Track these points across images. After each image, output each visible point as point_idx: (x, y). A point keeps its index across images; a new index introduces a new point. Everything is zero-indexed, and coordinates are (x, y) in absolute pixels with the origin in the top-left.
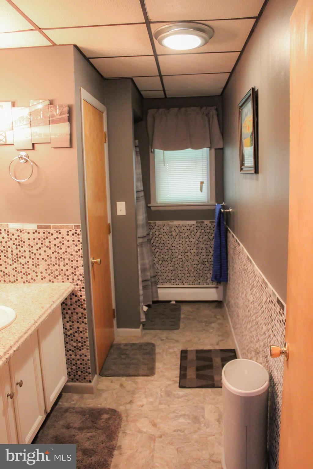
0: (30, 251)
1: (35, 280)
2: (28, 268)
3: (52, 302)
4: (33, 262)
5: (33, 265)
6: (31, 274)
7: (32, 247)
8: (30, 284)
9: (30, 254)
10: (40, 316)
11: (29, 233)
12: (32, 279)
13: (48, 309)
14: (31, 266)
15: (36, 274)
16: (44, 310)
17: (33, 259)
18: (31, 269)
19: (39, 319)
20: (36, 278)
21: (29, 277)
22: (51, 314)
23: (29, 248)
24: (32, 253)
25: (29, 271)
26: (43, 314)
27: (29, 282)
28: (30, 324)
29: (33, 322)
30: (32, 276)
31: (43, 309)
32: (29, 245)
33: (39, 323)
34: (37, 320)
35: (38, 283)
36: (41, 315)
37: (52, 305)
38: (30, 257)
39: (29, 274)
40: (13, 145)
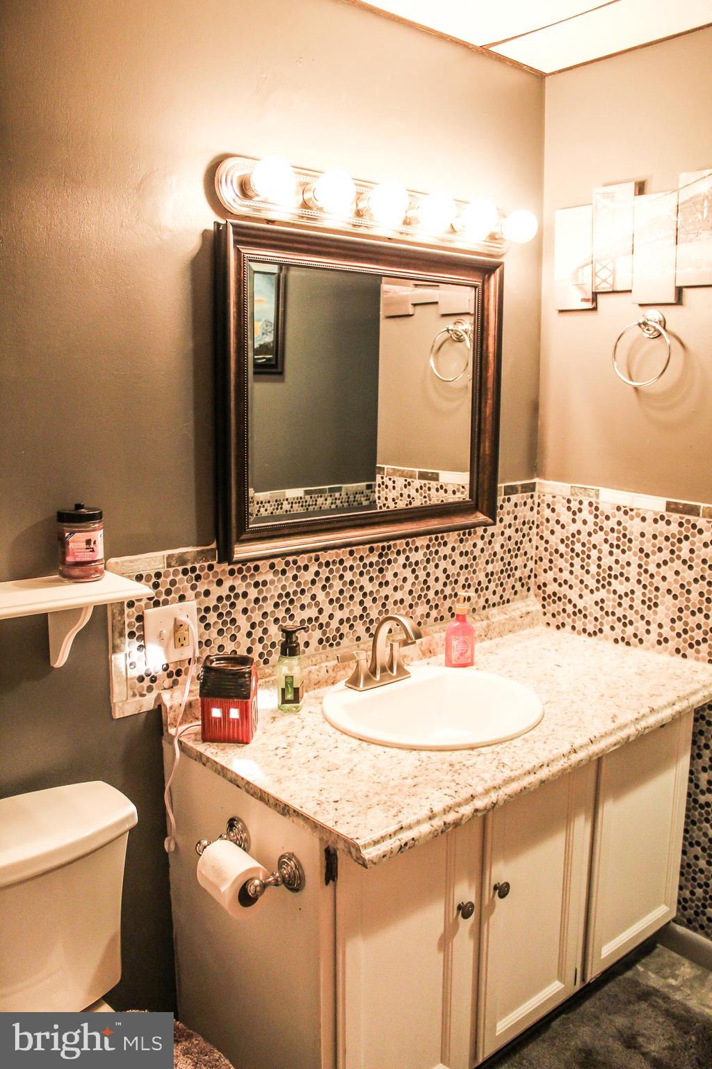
0: (640, 566)
1: (641, 641)
2: (631, 607)
3: (648, 710)
4: (644, 594)
5: (643, 602)
6: (635, 624)
7: (647, 556)
8: (628, 647)
9: (639, 574)
10: (593, 739)
11: (644, 519)
12: (635, 635)
13: (625, 726)
14: (637, 604)
15: (647, 627)
16: (612, 726)
17: (645, 587)
18: (637, 612)
19: (587, 745)
20: (645, 637)
21: (630, 630)
22: (630, 740)
23: (640, 558)
24: (646, 571)
25: (631, 615)
26: (606, 734)
27: (628, 644)
28: (555, 752)
29: (566, 748)
30: (637, 628)
31: (614, 721)
32: (641, 550)
33: (582, 755)
34: (581, 747)
35: (648, 649)
36: (598, 735)
37: (644, 716)
38: (639, 582)
39: (631, 623)
40: (630, 291)
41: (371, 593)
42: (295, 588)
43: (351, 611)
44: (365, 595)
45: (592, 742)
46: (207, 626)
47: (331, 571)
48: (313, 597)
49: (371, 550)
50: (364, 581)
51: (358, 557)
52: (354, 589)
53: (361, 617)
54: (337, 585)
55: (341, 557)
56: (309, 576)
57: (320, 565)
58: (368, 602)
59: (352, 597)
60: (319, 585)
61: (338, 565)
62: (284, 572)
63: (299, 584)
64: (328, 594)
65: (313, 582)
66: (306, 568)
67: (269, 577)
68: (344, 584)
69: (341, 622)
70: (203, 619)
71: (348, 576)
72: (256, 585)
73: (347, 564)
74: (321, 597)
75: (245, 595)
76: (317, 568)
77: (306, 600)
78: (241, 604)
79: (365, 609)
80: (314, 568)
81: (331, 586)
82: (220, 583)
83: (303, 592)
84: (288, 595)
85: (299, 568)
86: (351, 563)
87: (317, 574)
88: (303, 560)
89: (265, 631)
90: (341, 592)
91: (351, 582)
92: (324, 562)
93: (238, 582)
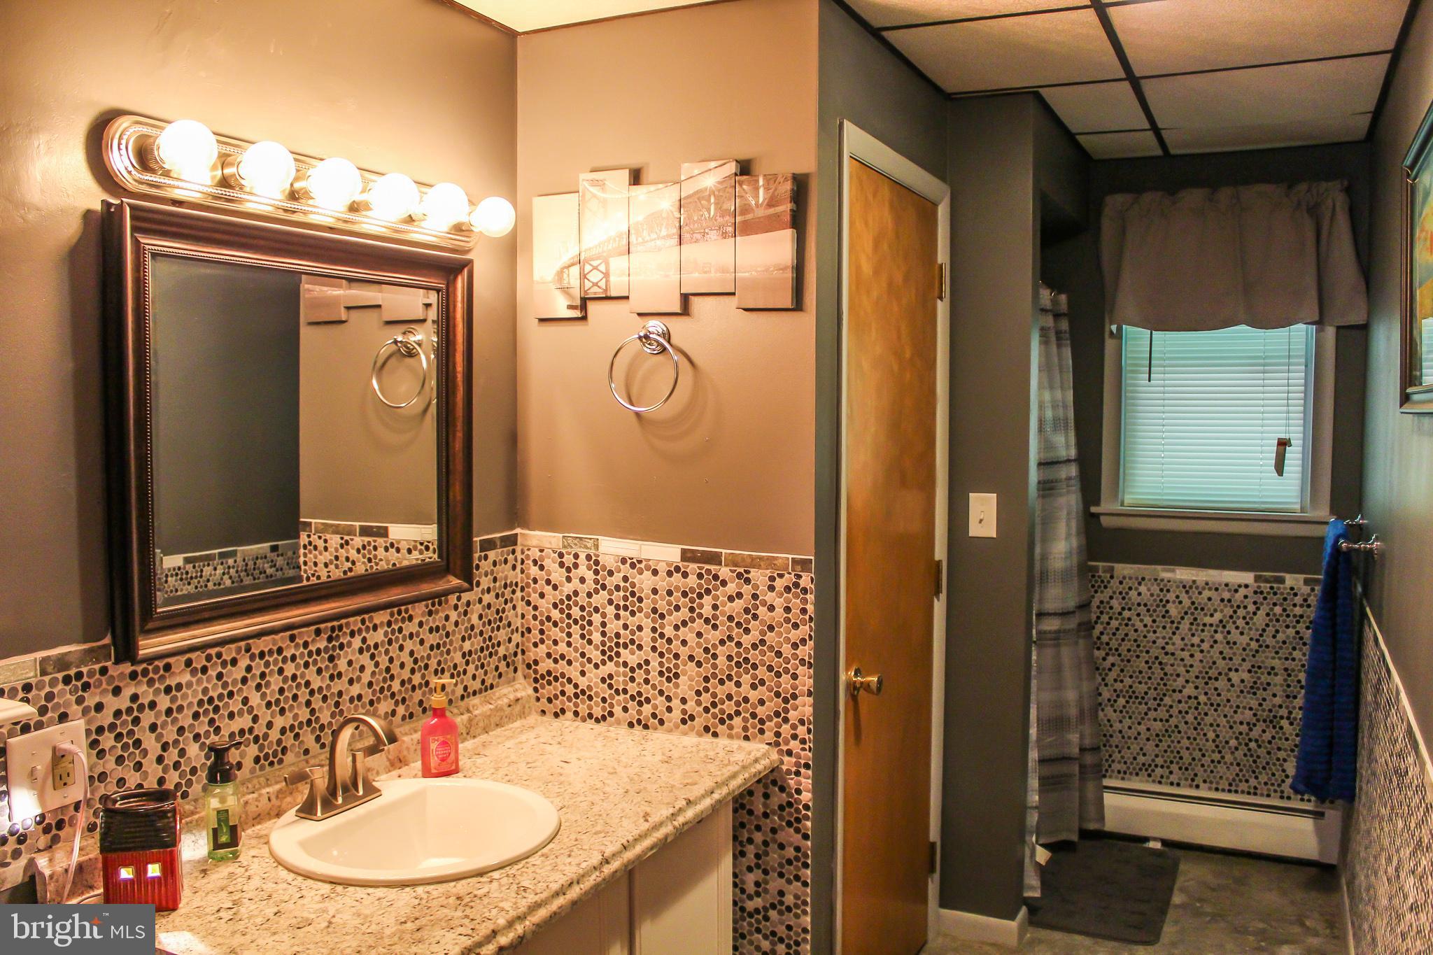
0: (654, 630)
1: (662, 722)
2: (647, 681)
3: (684, 803)
4: (661, 664)
5: (661, 674)
6: (652, 702)
7: (662, 616)
8: (645, 732)
9: (654, 640)
10: (625, 843)
11: (655, 572)
12: (654, 716)
13: (661, 824)
14: (654, 676)
15: (668, 704)
16: (646, 826)
17: (661, 655)
18: (654, 687)
19: (621, 852)
20: (666, 716)
21: (647, 709)
22: (669, 840)
23: (654, 621)
24: (662, 635)
25: (647, 691)
26: (640, 836)
27: (646, 727)
28: (584, 865)
29: (596, 859)
30: (655, 707)
31: (647, 821)
32: (655, 611)
33: (615, 865)
34: (614, 855)
35: (670, 731)
36: (631, 838)
37: (680, 809)
38: (654, 649)
39: (648, 700)
40: (627, 298)
41: (320, 689)
42: (220, 690)
43: (296, 717)
44: (312, 693)
45: (625, 848)
46: (101, 754)
47: (267, 664)
48: (245, 701)
49: (318, 632)
50: (311, 674)
51: (301, 642)
52: (298, 686)
53: (309, 722)
54: (275, 682)
55: (280, 644)
56: (238, 673)
57: (252, 658)
58: (317, 702)
59: (295, 697)
60: (252, 684)
61: (275, 655)
62: (204, 670)
63: (225, 685)
64: (264, 696)
65: (244, 681)
66: (234, 662)
67: (186, 678)
68: (285, 680)
69: (283, 731)
70: (94, 744)
71: (290, 669)
72: (168, 690)
73: (287, 653)
74: (255, 699)
75: (153, 705)
76: (248, 662)
77: (236, 704)
78: (148, 718)
79: (313, 712)
80: (244, 662)
81: (268, 685)
82: (117, 691)
83: (231, 695)
84: (211, 700)
85: (224, 664)
86: (293, 651)
87: (249, 669)
88: (228, 652)
89: (182, 753)
90: (281, 691)
91: (294, 677)
92: (257, 652)
93: (142, 689)
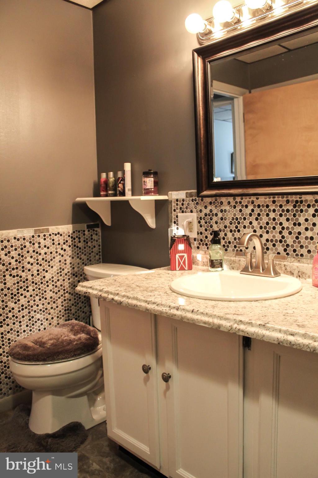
41: (288, 228)
42: (240, 216)
43: (274, 236)
44: (283, 228)
46: (201, 226)
47: (261, 211)
48: (251, 223)
49: (288, 202)
50: (283, 219)
51: (279, 205)
52: (276, 224)
53: (281, 241)
54: (265, 219)
55: (267, 203)
56: (248, 211)
57: (255, 206)
58: (285, 233)
59: (274, 228)
60: (254, 217)
61: (265, 208)
62: (235, 207)
63: (243, 215)
64: (259, 223)
65: (251, 215)
66: (247, 206)
67: (227, 208)
68: (270, 219)
69: (267, 240)
70: (199, 222)
71: (272, 215)
72: (222, 211)
73: (272, 208)
74: (255, 223)
75: (216, 215)
76: (252, 208)
77: (246, 223)
78: (215, 219)
79: (283, 237)
80: (250, 207)
81: (261, 219)
82: (206, 207)
83: (245, 219)
84: (237, 219)
85: (242, 206)
86: (274, 208)
87: (253, 210)
88: (245, 201)
89: (226, 235)
90: (267, 223)
91: (274, 219)
92: (257, 205)
93: (212, 207)
